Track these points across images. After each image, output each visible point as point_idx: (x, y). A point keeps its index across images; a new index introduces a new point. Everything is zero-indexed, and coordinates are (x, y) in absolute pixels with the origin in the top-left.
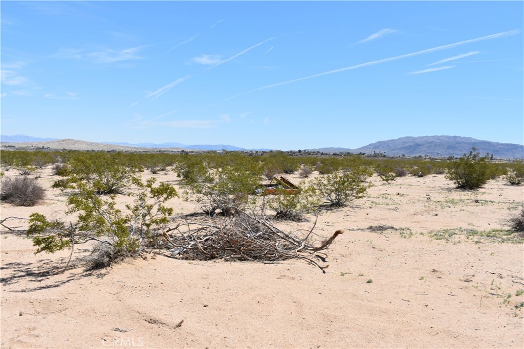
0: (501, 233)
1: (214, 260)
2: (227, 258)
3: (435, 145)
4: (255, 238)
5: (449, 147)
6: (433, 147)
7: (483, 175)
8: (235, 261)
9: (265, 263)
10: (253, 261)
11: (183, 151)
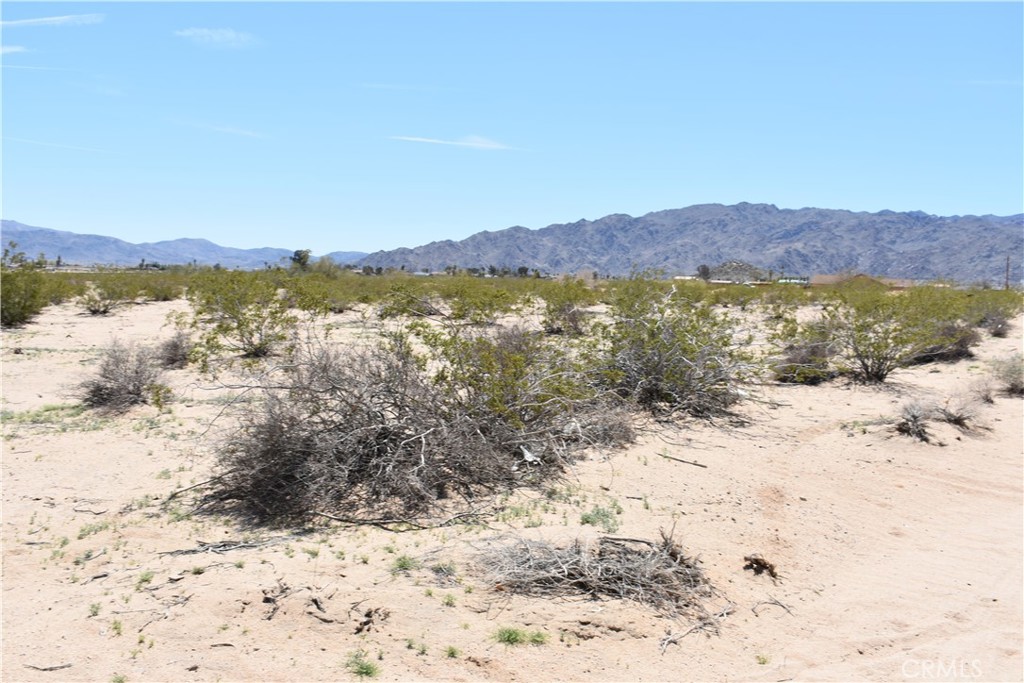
0: (61, 413)
7: (33, 296)
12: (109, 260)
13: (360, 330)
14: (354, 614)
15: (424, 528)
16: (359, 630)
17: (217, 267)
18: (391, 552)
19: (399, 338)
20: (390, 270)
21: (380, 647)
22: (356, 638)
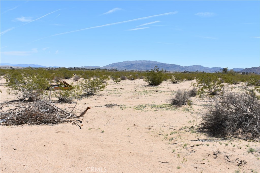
0: (166, 106)
1: (22, 125)
2: (29, 123)
3: (140, 65)
4: (45, 113)
5: (147, 66)
6: (139, 66)
7: (160, 79)
8: (34, 125)
9: (50, 125)
10: (44, 124)
11: (11, 68)
12: (177, 70)
13: (241, 89)
14: (237, 161)
15: (257, 142)
16: (238, 165)
17: (203, 72)
18: (248, 147)
19: (252, 91)
20: (250, 73)
21: (244, 170)
22: (237, 167)
